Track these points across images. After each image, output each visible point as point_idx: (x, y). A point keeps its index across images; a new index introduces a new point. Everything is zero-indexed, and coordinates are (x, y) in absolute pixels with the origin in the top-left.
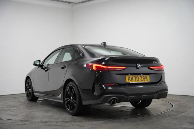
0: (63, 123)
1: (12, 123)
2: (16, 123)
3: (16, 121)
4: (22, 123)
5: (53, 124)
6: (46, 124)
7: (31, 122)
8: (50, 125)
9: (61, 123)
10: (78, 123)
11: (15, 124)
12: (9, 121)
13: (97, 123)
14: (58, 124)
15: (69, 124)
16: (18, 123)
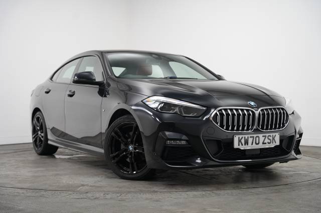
0: (119, 195)
1: (16, 194)
2: (23, 193)
3: (24, 191)
4: (37, 194)
5: (97, 195)
6: (84, 196)
7: (53, 192)
8: (93, 198)
9: (114, 195)
10: (148, 196)
11: (22, 195)
12: (10, 191)
13: (186, 196)
14: (108, 196)
15: (131, 197)
16: (28, 195)
